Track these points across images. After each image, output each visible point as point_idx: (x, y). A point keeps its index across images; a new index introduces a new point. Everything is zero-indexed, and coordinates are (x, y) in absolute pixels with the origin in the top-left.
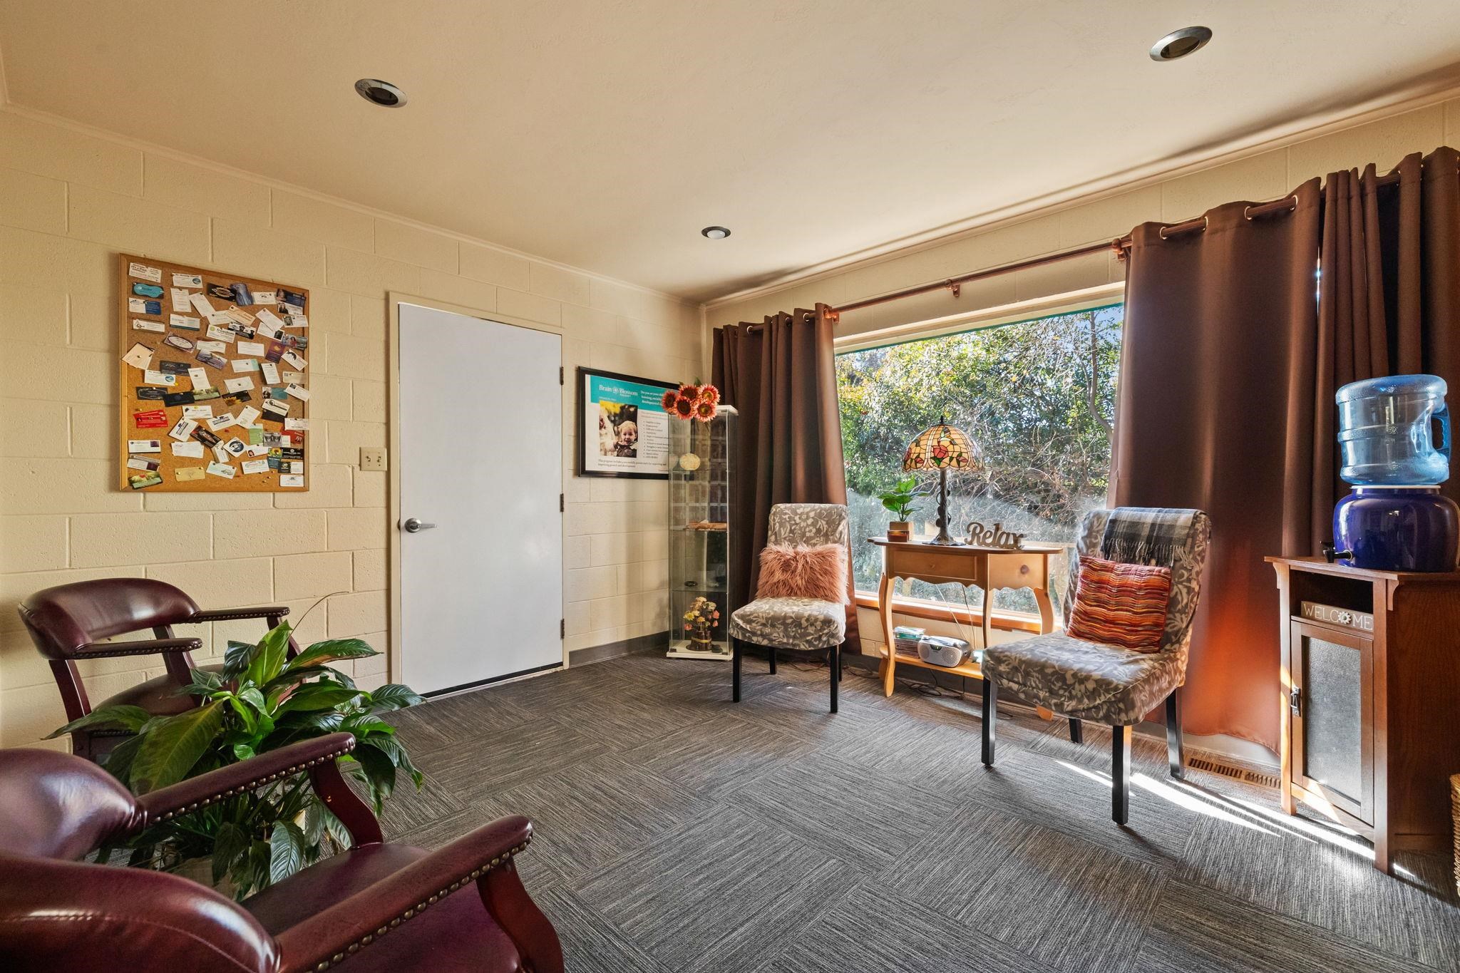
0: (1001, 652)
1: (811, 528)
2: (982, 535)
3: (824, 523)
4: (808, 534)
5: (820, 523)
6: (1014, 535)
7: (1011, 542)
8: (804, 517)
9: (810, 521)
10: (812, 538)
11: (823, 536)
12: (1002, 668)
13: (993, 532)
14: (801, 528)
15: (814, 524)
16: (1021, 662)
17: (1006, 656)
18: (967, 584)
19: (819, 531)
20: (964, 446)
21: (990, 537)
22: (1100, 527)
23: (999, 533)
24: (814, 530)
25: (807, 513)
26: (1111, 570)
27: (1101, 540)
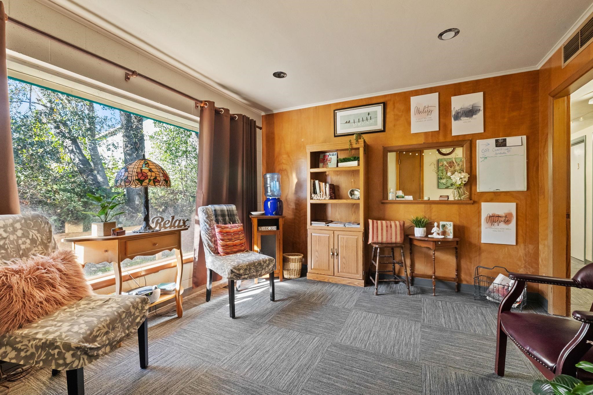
0: (238, 266)
1: (24, 239)
2: (162, 223)
3: (36, 232)
4: (23, 247)
5: (31, 234)
6: (183, 220)
7: (181, 224)
8: (10, 229)
9: (19, 233)
10: (29, 250)
11: (40, 244)
12: (241, 272)
13: (171, 220)
14: (12, 242)
15: (25, 235)
16: (247, 266)
17: (241, 267)
18: (170, 250)
19: (33, 241)
20: (157, 173)
21: (168, 223)
22: (211, 213)
23: (174, 220)
24: (28, 241)
25: (12, 225)
26: (227, 228)
27: (213, 217)
